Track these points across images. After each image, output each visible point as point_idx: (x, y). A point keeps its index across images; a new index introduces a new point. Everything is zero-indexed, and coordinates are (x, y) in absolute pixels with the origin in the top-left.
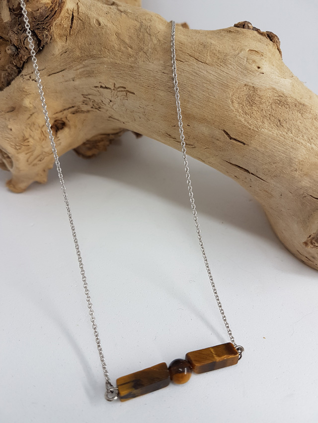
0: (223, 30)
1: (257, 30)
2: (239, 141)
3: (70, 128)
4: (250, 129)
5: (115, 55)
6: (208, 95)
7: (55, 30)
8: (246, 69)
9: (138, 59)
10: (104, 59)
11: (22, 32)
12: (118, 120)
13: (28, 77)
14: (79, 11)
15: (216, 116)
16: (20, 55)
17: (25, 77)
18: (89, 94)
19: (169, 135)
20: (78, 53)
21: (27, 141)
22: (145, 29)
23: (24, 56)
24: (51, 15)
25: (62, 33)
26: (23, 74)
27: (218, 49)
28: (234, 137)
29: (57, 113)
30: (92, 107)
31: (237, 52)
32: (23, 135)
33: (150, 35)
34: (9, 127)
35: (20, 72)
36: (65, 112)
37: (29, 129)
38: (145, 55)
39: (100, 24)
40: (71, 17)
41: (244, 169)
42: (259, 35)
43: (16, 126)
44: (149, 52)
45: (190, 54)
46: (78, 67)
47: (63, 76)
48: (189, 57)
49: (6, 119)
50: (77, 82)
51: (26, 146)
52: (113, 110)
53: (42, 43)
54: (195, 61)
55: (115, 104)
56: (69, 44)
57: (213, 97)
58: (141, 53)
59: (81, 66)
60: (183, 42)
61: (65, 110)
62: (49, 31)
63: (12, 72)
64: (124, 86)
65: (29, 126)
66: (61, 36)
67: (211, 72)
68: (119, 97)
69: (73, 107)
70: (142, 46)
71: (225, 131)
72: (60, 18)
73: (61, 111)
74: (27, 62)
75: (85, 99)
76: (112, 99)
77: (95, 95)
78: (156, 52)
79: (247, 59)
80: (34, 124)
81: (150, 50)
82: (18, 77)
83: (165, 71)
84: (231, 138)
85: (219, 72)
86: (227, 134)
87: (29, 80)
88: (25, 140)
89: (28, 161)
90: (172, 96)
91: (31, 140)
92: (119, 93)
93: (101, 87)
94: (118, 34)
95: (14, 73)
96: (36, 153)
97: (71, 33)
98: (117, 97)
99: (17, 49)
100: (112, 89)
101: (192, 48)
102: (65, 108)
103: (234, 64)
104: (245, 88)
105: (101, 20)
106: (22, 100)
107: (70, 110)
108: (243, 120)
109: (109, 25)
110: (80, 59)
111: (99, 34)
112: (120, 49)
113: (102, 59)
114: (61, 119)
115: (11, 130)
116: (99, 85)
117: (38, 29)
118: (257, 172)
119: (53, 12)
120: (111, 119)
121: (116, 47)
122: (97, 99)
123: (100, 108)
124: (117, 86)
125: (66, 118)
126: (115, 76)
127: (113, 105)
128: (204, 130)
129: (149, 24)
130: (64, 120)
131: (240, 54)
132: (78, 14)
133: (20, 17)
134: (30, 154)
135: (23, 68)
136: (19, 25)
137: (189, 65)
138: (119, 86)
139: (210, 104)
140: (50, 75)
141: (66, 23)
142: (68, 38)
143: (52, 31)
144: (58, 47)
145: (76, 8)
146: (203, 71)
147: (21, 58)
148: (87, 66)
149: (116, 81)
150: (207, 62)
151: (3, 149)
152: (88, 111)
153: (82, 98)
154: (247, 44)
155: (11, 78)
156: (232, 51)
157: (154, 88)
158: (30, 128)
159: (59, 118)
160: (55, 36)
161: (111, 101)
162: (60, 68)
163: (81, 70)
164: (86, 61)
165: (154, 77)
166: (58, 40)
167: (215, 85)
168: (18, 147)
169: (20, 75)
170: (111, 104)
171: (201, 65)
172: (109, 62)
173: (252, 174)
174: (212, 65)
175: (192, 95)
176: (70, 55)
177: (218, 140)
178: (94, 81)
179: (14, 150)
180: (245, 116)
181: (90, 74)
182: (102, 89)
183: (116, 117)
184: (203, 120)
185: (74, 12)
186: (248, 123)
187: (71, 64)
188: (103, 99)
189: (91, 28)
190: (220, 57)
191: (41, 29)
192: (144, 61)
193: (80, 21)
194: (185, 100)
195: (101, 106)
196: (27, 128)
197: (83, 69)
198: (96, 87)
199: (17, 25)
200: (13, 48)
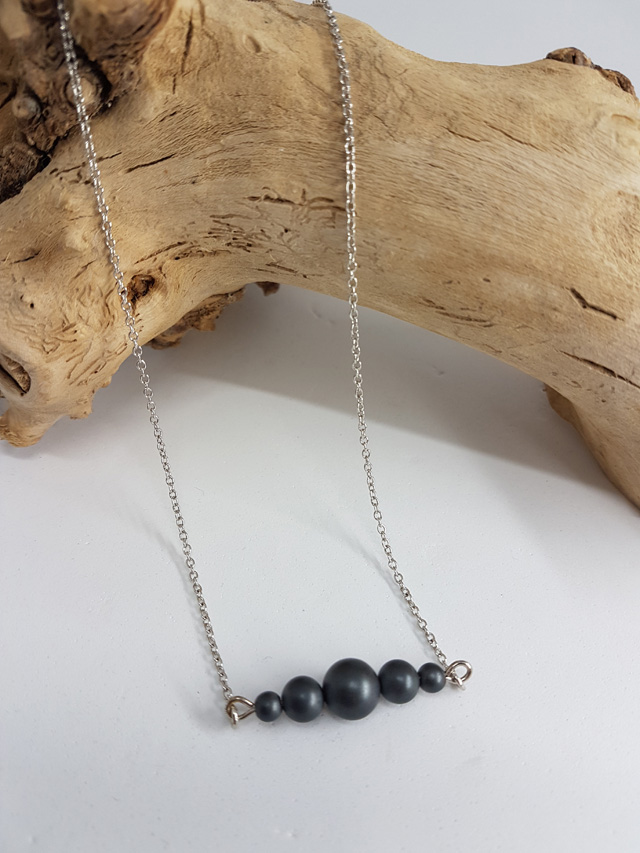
0: (532, 66)
1: (598, 68)
2: (602, 311)
3: (165, 292)
4: (630, 287)
5: (304, 123)
6: (539, 215)
7: (151, 61)
8: (618, 157)
9: (366, 135)
10: (279, 132)
11: (57, 62)
12: (290, 270)
13: (73, 175)
14: (207, 13)
15: (557, 259)
16: (50, 121)
17: (64, 174)
18: (231, 216)
19: (429, 301)
20: (205, 117)
21: (72, 329)
22: (372, 63)
23: (64, 123)
24: (149, 26)
25: (165, 67)
26: (60, 167)
27: (548, 112)
28: (594, 303)
29: (142, 260)
30: (229, 244)
31: (591, 119)
32: (61, 316)
33: (386, 76)
34: (28, 299)
35: (44, 162)
36: (159, 256)
37: (76, 302)
38: (380, 125)
39: (258, 48)
40: (187, 30)
41: (605, 368)
42: (604, 79)
43: (43, 297)
44: (389, 116)
45: (491, 122)
46: (209, 150)
47: (166, 172)
48: (489, 130)
49: (14, 280)
50: (203, 188)
51: (70, 342)
52: (286, 250)
53: (115, 93)
54: (505, 138)
55: (298, 236)
56: (183, 95)
57: (551, 220)
58: (369, 120)
59: (215, 148)
60: (468, 95)
61: (159, 252)
62: (137, 62)
63: (21, 162)
64: (331, 197)
65: (78, 294)
66: (161, 75)
67: (543, 164)
68: (312, 223)
69: (180, 244)
70: (371, 103)
71: (573, 291)
72: (162, 33)
73: (151, 256)
74: (65, 138)
75: (218, 226)
76: (293, 226)
77: (247, 217)
78: (408, 118)
79: (618, 136)
80: (90, 289)
81: (391, 111)
82: (39, 174)
83: (435, 162)
84: (585, 305)
85: (562, 164)
86: (578, 296)
87: (78, 182)
88: (67, 329)
89: (69, 377)
90: (454, 218)
91: (80, 326)
92: (313, 212)
93: (267, 198)
94: (305, 74)
95: (26, 165)
96: (90, 357)
97: (186, 69)
98: (308, 222)
99: (42, 104)
100: (297, 202)
101: (491, 108)
102: (161, 248)
103: (592, 146)
104: (619, 199)
105: (260, 37)
106: (62, 232)
107: (172, 251)
108: (615, 267)
109: (282, 50)
110: (214, 132)
111: (258, 72)
112: (316, 108)
113: (271, 132)
114: (149, 272)
115: (32, 305)
116: (262, 194)
117: (111, 57)
118: (633, 373)
119: (156, 17)
120: (273, 268)
121: (306, 103)
122: (249, 227)
123: (250, 245)
124: (310, 196)
125: (160, 268)
126: (308, 174)
127: (290, 240)
128: (524, 288)
129: (376, 51)
130: (154, 274)
131: (600, 125)
132: (203, 21)
133: (52, 25)
134: (77, 358)
135: (52, 151)
136: (48, 46)
137: (492, 149)
138: (317, 195)
139: (546, 235)
140: (130, 170)
141: (176, 45)
142: (179, 80)
143: (144, 61)
144: (155, 101)
145: (197, 8)
146: (527, 164)
147: (54, 127)
148: (233, 149)
149: (309, 186)
150: (533, 141)
151: (9, 352)
152: (215, 253)
153: (210, 224)
154: (596, 101)
155: (15, 176)
156: (579, 116)
157: (409, 199)
158: (79, 299)
159: (145, 272)
160: (149, 75)
161: (286, 231)
162: (158, 154)
163: (214, 158)
164: (230, 137)
165: (410, 175)
166: (155, 84)
167: (555, 193)
168: (48, 348)
169: (47, 170)
170: (287, 236)
171: (519, 149)
172: (292, 139)
173: (620, 377)
174: (546, 149)
175: (502, 214)
176: (187, 121)
177: (555, 309)
178: (249, 185)
179: (38, 355)
180: (619, 259)
181: (240, 167)
182: (267, 203)
183: (288, 266)
184: (525, 268)
185: (195, 16)
186: (626, 273)
187: (190, 144)
188: (267, 226)
189: (238, 58)
190: (558, 130)
191: (118, 58)
192: (381, 139)
193: (207, 40)
194: (484, 225)
195: (257, 241)
196: (71, 300)
197: (220, 157)
198: (254, 198)
199: (44, 47)
200: (32, 104)
